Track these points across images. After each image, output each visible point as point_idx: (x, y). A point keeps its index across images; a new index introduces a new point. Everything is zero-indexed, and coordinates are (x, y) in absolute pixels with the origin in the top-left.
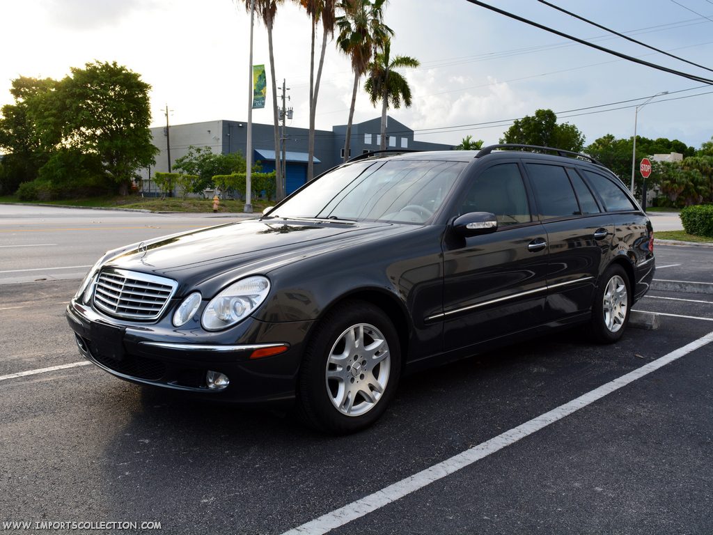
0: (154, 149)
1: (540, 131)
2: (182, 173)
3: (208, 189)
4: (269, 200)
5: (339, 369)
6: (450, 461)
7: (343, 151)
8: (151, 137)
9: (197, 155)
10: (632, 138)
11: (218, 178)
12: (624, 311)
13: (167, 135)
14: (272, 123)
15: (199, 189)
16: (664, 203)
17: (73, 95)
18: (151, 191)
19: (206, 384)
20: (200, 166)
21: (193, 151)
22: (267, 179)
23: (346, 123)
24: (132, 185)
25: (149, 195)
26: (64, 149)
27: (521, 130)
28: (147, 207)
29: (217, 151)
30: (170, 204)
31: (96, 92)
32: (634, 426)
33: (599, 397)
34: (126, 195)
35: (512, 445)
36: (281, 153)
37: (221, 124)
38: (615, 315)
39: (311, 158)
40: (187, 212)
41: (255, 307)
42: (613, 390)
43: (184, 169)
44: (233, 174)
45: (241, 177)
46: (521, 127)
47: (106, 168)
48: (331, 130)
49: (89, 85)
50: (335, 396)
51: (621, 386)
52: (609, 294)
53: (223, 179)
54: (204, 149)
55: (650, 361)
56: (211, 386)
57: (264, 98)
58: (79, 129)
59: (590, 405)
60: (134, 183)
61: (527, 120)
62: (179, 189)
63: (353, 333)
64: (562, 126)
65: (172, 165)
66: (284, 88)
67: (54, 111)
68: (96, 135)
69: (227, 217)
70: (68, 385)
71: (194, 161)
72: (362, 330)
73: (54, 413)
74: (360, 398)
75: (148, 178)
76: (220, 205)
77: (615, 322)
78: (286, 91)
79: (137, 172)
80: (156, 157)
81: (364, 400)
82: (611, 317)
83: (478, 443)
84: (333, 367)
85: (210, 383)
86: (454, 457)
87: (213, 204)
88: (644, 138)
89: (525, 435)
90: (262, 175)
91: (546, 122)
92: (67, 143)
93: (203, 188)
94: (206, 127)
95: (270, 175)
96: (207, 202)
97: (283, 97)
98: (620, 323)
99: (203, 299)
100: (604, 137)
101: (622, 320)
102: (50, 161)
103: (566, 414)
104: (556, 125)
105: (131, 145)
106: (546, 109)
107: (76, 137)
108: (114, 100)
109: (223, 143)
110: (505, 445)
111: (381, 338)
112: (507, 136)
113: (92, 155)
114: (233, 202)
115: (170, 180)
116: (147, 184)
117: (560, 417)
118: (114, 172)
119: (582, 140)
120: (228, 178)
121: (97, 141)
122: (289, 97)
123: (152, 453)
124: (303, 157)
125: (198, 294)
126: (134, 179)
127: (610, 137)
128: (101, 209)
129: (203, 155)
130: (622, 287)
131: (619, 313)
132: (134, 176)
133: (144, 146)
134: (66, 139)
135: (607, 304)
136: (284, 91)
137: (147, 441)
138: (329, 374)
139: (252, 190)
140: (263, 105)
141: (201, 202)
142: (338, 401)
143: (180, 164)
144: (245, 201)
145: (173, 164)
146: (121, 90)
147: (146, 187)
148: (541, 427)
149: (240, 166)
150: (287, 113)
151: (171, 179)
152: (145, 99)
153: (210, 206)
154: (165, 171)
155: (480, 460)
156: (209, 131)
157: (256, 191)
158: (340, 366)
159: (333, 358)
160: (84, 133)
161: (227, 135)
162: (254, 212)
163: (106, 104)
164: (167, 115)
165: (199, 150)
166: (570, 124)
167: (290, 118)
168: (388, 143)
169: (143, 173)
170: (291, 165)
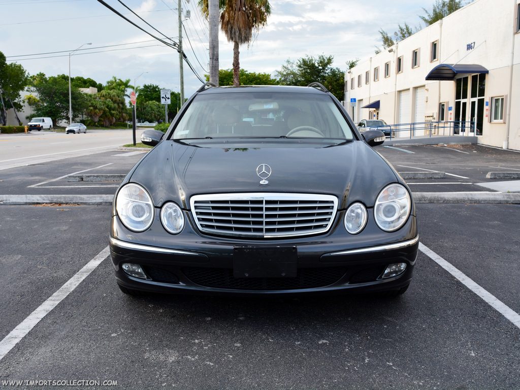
10: (59, 76)
16: (90, 123)
64: (11, 65)
88: (67, 76)
99: (367, 208)
104: (6, 64)
125: (359, 204)
127: (43, 75)
166: (17, 64)
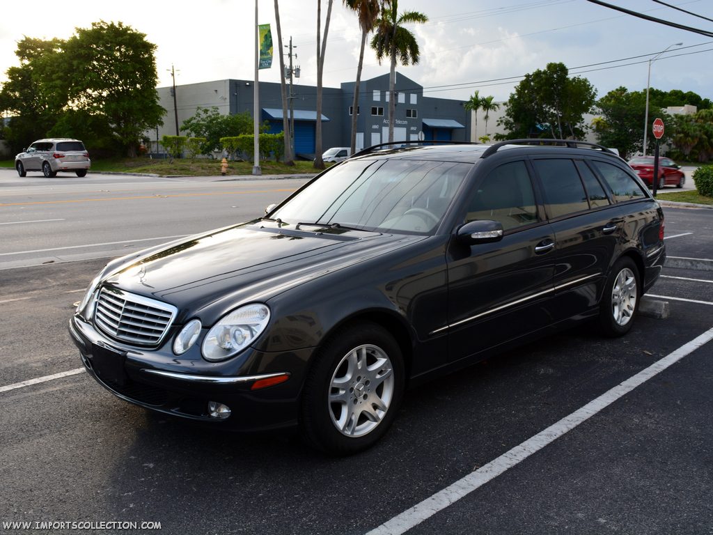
0: (161, 110)
1: (552, 85)
2: (190, 134)
3: (216, 150)
4: (277, 161)
5: (342, 392)
6: (453, 487)
7: (352, 108)
8: (158, 98)
9: (204, 116)
10: (645, 90)
11: (226, 140)
12: (633, 303)
13: (174, 95)
14: (279, 81)
15: (207, 150)
16: (679, 156)
17: (79, 56)
18: (160, 153)
19: (208, 412)
20: (208, 127)
21: (201, 112)
22: (275, 140)
23: (354, 80)
24: (140, 146)
25: (158, 157)
26: (71, 111)
27: (532, 84)
28: (155, 171)
29: (225, 111)
30: (178, 168)
31: (102, 53)
32: (640, 441)
33: (606, 405)
34: (134, 157)
35: (517, 466)
36: (289, 112)
37: (228, 83)
38: (623, 309)
39: (319, 116)
40: (195, 175)
41: (256, 336)
42: (620, 396)
43: (191, 130)
44: (241, 136)
45: (249, 138)
46: (532, 81)
47: (113, 129)
48: (340, 88)
49: (95, 46)
50: (338, 418)
51: (628, 390)
52: (618, 288)
53: (231, 141)
54: (211, 109)
55: (659, 359)
56: (214, 414)
57: (271, 59)
58: (85, 91)
59: (596, 415)
60: (142, 144)
61: (538, 74)
62: (187, 152)
63: (355, 355)
64: (574, 79)
65: (179, 127)
66: (291, 45)
67: (61, 74)
68: (103, 97)
69: (235, 180)
70: (74, 397)
71: (202, 122)
72: (364, 352)
73: (59, 431)
74: (363, 418)
75: (156, 140)
76: (228, 167)
77: (623, 315)
78: (293, 48)
79: (145, 134)
80: (164, 118)
81: (368, 419)
82: (619, 310)
83: (482, 465)
84: (335, 390)
85: (212, 412)
86: (458, 482)
87: (221, 167)
88: (657, 90)
89: (529, 454)
90: (270, 136)
91: (558, 75)
92: (73, 105)
93: (211, 150)
94: (213, 87)
95: (278, 135)
96: (215, 164)
97: (290, 55)
98: (628, 316)
99: (203, 327)
100: (617, 90)
101: (631, 312)
102: (58, 124)
103: (572, 427)
104: (568, 79)
105: (139, 106)
106: (558, 63)
107: (83, 100)
108: (120, 61)
109: (230, 102)
110: (509, 466)
111: (384, 357)
112: (517, 91)
113: (100, 117)
114: (241, 164)
115: (178, 143)
116: (155, 145)
117: (565, 430)
118: (122, 134)
119: (594, 94)
120: (236, 140)
121: (104, 103)
122: (296, 55)
123: (157, 481)
124: (311, 115)
125: (198, 322)
126: (142, 140)
127: (623, 90)
128: (109, 174)
129: (210, 116)
130: (631, 279)
131: (628, 306)
132: (142, 138)
133: (151, 108)
134: (73, 102)
135: (616, 297)
136: (291, 49)
137: (151, 465)
138: (332, 398)
139: (260, 152)
140: (269, 66)
141: (210, 164)
142: (341, 424)
143: (188, 125)
144: (252, 163)
145: (181, 125)
146: (127, 51)
147: (154, 148)
148: (546, 443)
149: (248, 126)
150: (294, 72)
151: (179, 141)
152: (151, 59)
153: (218, 169)
154: (172, 135)
155: (484, 485)
156: (216, 91)
157: (265, 152)
158: (343, 389)
159: (336, 382)
160: (90, 95)
161: (234, 95)
162: (262, 174)
163: (112, 65)
164: (173, 75)
165: (206, 111)
166: (582, 78)
167: (298, 76)
168: (397, 99)
169: (150, 134)
170: (300, 124)
